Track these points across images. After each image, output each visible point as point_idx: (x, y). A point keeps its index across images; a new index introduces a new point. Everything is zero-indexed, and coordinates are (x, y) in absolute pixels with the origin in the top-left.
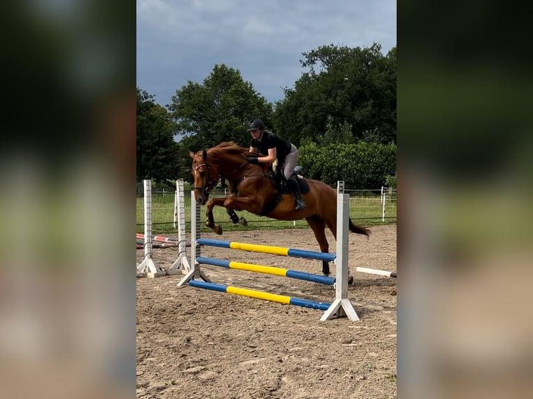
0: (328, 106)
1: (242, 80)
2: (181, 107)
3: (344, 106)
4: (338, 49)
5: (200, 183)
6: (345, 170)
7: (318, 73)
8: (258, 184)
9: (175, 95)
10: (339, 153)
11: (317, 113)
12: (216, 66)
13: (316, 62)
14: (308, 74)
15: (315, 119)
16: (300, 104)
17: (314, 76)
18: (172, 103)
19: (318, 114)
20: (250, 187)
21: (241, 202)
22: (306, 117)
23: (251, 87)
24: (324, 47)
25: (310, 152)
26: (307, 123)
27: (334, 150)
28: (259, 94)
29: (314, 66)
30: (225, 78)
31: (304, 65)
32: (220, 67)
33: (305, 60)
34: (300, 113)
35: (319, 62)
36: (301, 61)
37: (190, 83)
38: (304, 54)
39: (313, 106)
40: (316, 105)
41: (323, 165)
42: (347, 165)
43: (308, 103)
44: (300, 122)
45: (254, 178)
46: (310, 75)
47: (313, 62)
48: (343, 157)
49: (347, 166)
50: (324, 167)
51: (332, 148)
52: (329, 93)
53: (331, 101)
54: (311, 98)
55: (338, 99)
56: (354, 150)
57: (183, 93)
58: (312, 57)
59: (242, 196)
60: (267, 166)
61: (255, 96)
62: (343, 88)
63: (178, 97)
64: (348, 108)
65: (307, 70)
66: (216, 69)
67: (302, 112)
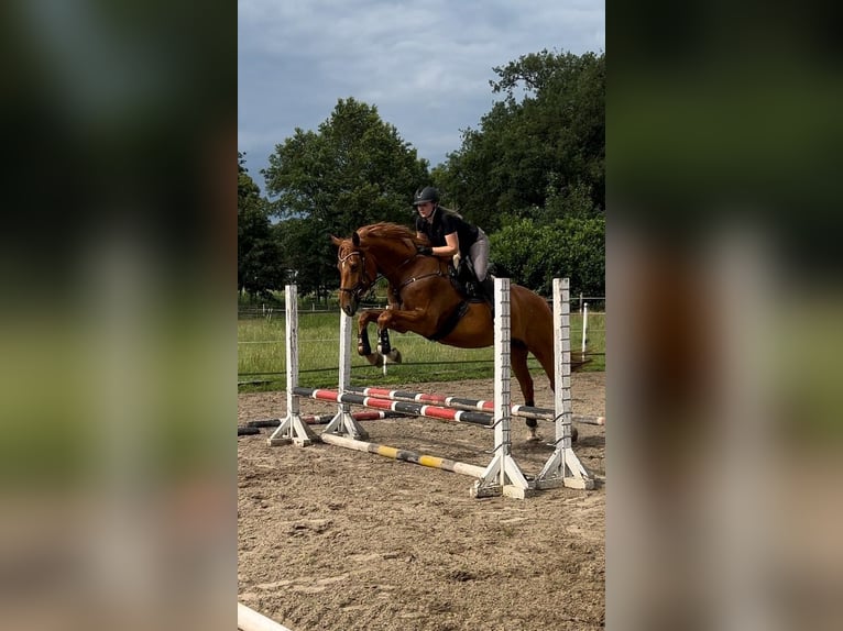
0: (544, 157)
1: (380, 123)
2: (285, 172)
3: (571, 155)
4: (555, 57)
5: (350, 280)
6: (585, 264)
7: (519, 101)
8: (432, 290)
9: (275, 152)
10: (573, 234)
11: (523, 169)
12: (340, 102)
13: (517, 82)
14: (503, 104)
15: (521, 181)
16: (494, 156)
17: (513, 106)
18: (270, 165)
19: (526, 172)
20: (420, 295)
21: (406, 319)
22: (505, 177)
23: (395, 134)
24: (531, 56)
25: (523, 234)
26: (507, 188)
27: (564, 229)
28: (408, 144)
29: (514, 89)
30: (354, 121)
31: (497, 88)
32: (345, 102)
33: (498, 79)
34: (493, 172)
35: (521, 83)
36: (491, 82)
37: (298, 130)
38: (497, 70)
39: (518, 158)
40: (523, 156)
41: (547, 257)
42: (588, 255)
43: (509, 153)
44: (494, 185)
45: (426, 279)
46: (507, 105)
47: (511, 83)
48: (581, 241)
49: (588, 257)
50: (550, 261)
51: (559, 227)
52: (543, 134)
53: (548, 148)
54: (512, 143)
55: (561, 143)
56: (598, 229)
57: (286, 149)
58: (510, 75)
59: (408, 308)
60: (445, 259)
61: (403, 147)
62: (567, 123)
63: (278, 156)
64: (578, 158)
65: (502, 96)
66: (340, 106)
67: (497, 170)
